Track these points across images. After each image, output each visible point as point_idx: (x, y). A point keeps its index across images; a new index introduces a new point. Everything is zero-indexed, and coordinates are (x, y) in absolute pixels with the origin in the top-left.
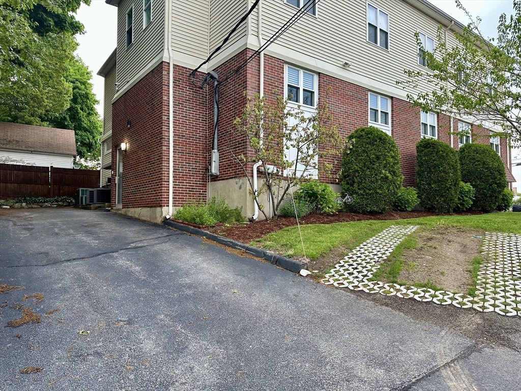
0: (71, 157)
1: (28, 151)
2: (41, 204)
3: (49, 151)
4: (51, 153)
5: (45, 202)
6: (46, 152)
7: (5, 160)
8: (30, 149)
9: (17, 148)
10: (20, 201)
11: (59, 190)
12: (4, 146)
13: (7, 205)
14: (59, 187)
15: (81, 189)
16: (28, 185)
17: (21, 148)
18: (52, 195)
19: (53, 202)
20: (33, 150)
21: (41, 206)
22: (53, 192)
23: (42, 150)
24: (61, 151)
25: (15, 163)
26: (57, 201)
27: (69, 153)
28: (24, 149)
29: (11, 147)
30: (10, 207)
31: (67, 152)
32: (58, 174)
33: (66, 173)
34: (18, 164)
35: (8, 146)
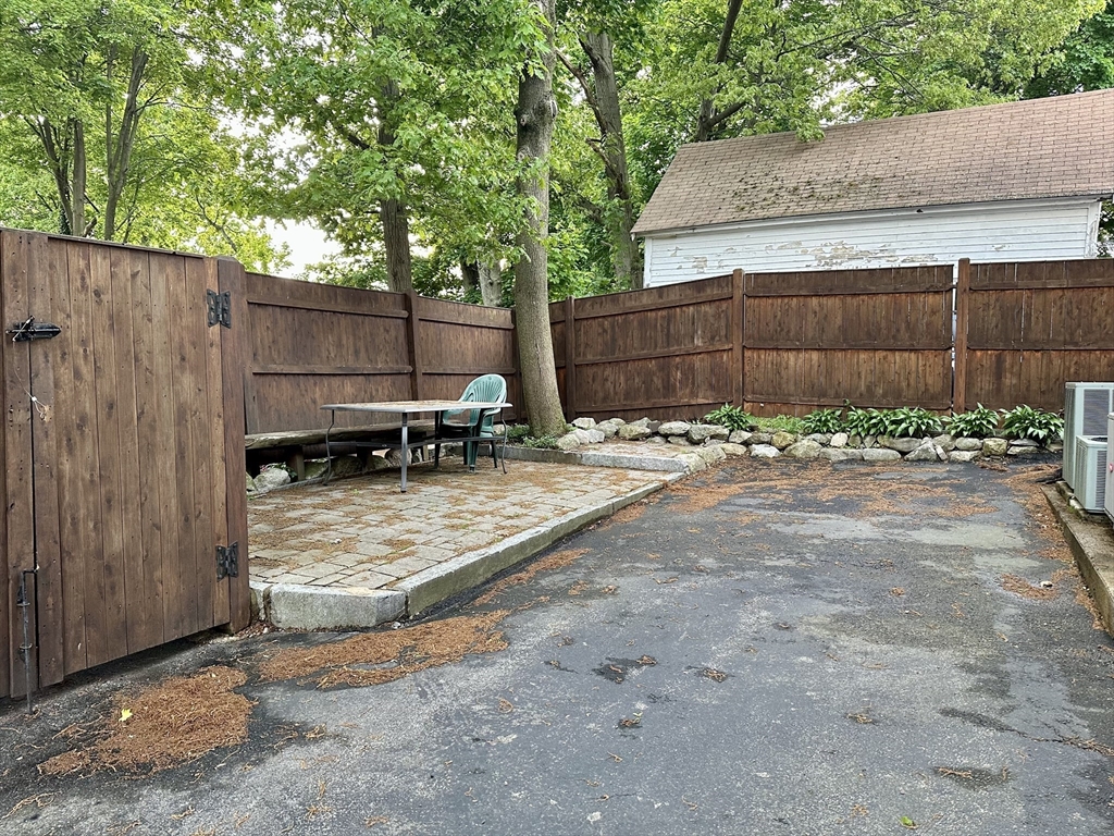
0: (1085, 207)
1: (903, 208)
2: (902, 444)
3: (991, 194)
4: (996, 201)
5: (919, 434)
6: (972, 203)
7: (832, 258)
8: (913, 202)
9: (870, 205)
10: (822, 427)
11: (999, 373)
12: (828, 207)
13: (770, 443)
14: (999, 361)
15: (1081, 388)
16: (863, 356)
17: (881, 203)
18: (961, 400)
19: (959, 435)
20: (923, 202)
21: (903, 453)
22: (969, 386)
23: (959, 198)
24: (1042, 189)
25: (862, 265)
26: (978, 434)
27: (1082, 187)
28: (891, 203)
29: (849, 207)
30: (782, 449)
31: (1069, 187)
32: (994, 295)
33: (1037, 284)
34: (874, 265)
35: (840, 205)
